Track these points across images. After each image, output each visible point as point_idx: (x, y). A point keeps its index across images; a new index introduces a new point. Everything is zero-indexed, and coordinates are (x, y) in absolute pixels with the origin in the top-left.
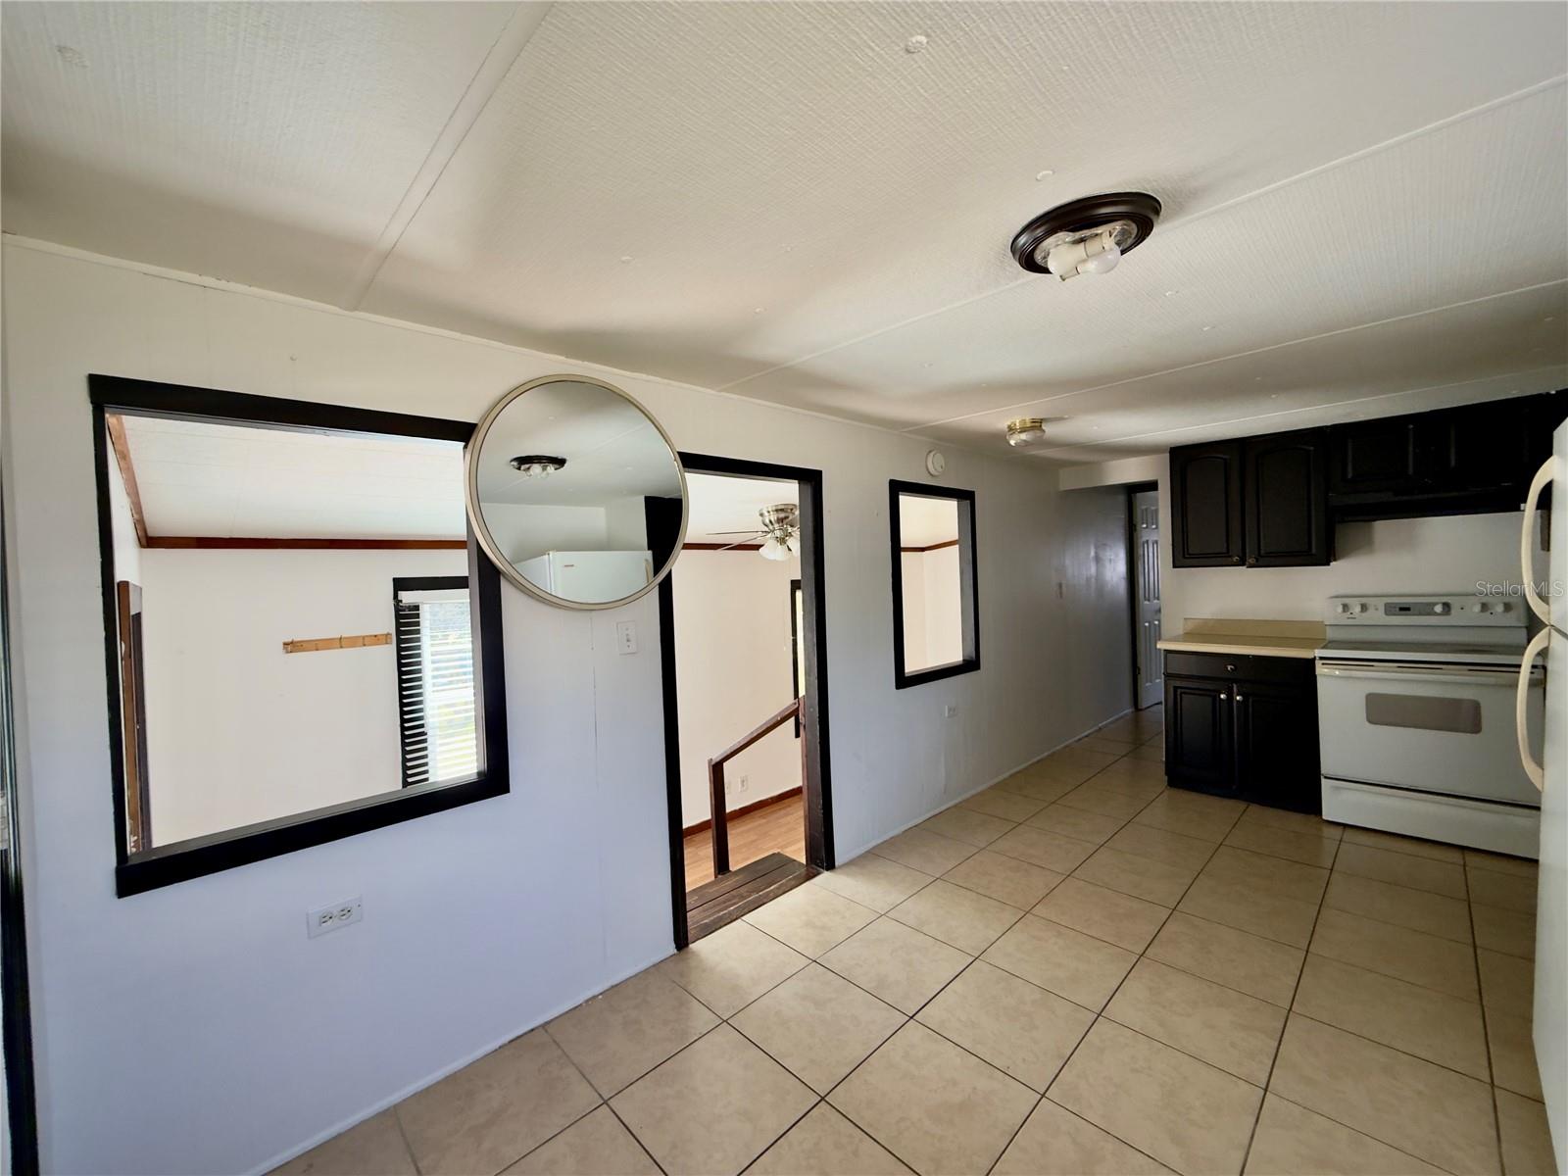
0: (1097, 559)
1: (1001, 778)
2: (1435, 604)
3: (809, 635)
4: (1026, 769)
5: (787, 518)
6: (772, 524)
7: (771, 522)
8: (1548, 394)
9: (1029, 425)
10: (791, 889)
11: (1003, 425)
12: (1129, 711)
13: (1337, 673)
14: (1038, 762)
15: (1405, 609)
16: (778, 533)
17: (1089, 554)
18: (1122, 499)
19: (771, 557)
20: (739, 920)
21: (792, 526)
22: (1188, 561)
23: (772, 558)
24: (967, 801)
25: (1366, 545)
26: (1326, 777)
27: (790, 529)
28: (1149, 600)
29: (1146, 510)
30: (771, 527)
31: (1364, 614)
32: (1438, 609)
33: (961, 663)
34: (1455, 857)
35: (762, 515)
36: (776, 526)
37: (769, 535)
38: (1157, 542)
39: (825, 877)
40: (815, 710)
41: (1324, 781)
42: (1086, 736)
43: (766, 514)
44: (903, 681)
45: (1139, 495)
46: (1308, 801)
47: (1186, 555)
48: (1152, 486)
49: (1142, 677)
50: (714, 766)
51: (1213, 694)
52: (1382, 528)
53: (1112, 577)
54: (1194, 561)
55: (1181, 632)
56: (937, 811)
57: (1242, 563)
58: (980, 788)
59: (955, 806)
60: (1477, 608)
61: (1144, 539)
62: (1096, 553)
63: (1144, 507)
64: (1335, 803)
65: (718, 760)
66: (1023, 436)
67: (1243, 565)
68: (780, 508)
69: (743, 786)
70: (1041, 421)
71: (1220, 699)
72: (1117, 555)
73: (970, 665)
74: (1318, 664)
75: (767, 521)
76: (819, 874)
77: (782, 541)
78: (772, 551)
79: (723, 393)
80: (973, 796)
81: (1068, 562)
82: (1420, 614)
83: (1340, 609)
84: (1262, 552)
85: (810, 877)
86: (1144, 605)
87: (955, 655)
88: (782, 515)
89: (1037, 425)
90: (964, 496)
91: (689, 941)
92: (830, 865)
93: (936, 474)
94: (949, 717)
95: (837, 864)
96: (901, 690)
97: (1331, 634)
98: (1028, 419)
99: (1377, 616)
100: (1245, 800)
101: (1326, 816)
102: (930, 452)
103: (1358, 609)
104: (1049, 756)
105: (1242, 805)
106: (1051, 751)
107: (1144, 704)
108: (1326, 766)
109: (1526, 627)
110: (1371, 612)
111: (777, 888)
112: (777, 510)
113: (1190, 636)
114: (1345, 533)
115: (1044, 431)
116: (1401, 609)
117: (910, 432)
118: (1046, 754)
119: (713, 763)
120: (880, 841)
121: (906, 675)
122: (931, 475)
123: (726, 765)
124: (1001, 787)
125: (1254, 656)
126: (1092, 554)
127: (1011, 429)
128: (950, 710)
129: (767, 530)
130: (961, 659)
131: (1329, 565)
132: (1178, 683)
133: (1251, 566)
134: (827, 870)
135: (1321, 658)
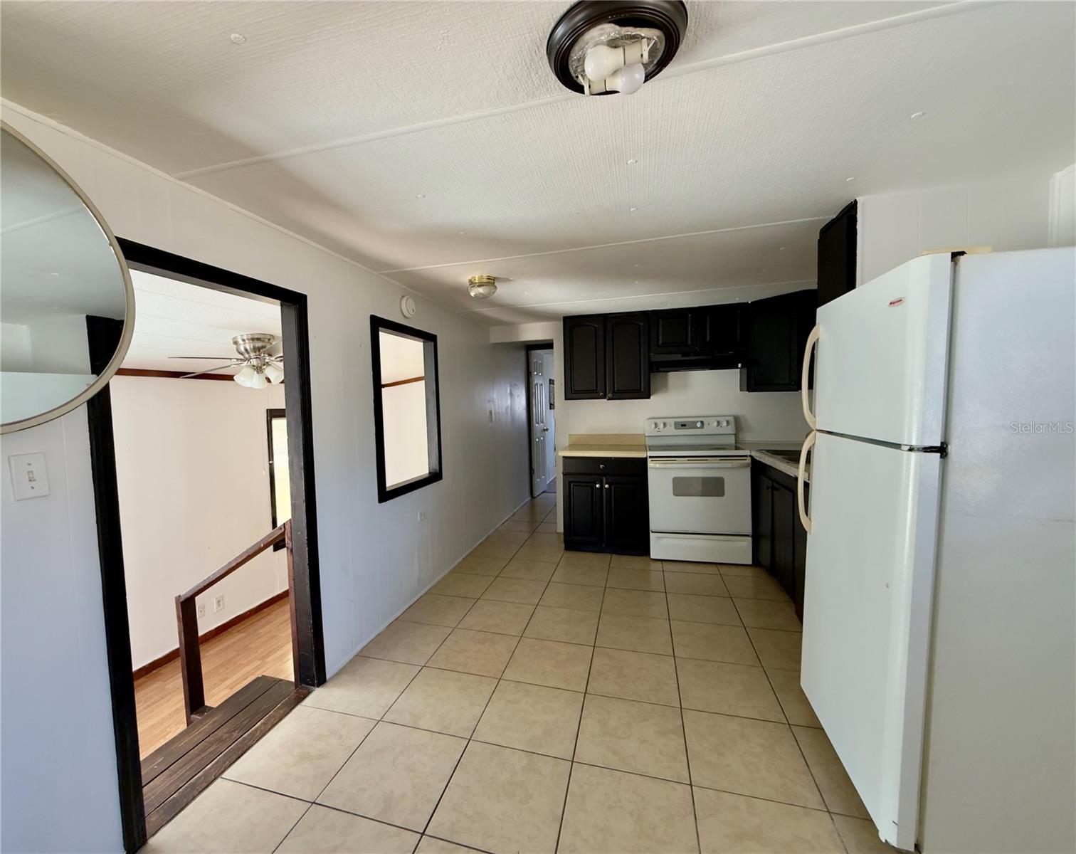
0: (511, 394)
1: (456, 563)
2: (698, 422)
3: (295, 460)
4: (472, 552)
5: (263, 347)
6: (248, 353)
7: (246, 350)
8: (748, 303)
9: (485, 280)
10: (280, 720)
11: (465, 279)
12: (529, 499)
13: (658, 465)
14: (480, 544)
15: (684, 425)
16: (254, 362)
17: (507, 391)
18: (522, 354)
19: (248, 384)
20: (219, 780)
21: (270, 355)
22: (574, 396)
23: (248, 386)
24: (434, 587)
25: (664, 387)
26: (653, 532)
27: (268, 359)
28: (538, 423)
29: (536, 362)
30: (247, 356)
31: (665, 429)
32: (699, 425)
33: (427, 476)
34: (713, 569)
35: (236, 343)
36: (252, 355)
37: (245, 363)
38: (541, 385)
39: (318, 694)
40: (302, 533)
41: (651, 534)
42: (507, 521)
43: (241, 342)
44: (385, 495)
45: (533, 352)
46: (643, 549)
47: (573, 392)
48: (548, 345)
49: (535, 476)
50: (182, 603)
51: (591, 485)
52: (673, 377)
53: (519, 408)
54: (579, 395)
55: (568, 445)
56: (411, 603)
57: (604, 397)
58: (443, 574)
59: (426, 593)
60: (715, 424)
61: (536, 382)
62: (510, 390)
63: (535, 360)
64: (659, 547)
65: (188, 596)
66: (481, 290)
67: (605, 398)
68: (256, 337)
69: (219, 605)
70: (494, 279)
71: (596, 488)
72: (521, 393)
73: (435, 477)
74: (649, 460)
75: (242, 349)
76: (309, 693)
77: (259, 369)
78: (247, 378)
79: (183, 183)
80: (439, 582)
81: (495, 396)
82: (691, 428)
83: (653, 426)
84: (616, 389)
85: (299, 699)
86: (537, 427)
87: (423, 470)
88: (259, 344)
89: (491, 282)
90: (429, 338)
91: (148, 832)
92: (321, 680)
93: (410, 316)
94: (421, 520)
95: (328, 677)
96: (383, 504)
97: (649, 442)
98: (485, 275)
99: (671, 430)
100: (610, 553)
101: (652, 557)
102: (403, 297)
103: (662, 426)
104: (486, 539)
105: (608, 556)
106: (486, 536)
107: (536, 494)
108: (652, 526)
109: (735, 434)
110: (668, 427)
111: (264, 724)
112: (253, 339)
113: (573, 447)
114: (656, 379)
115: (496, 288)
116: (682, 425)
117: (388, 275)
118: (484, 538)
119: (182, 600)
120: (365, 643)
121: (388, 490)
122: (406, 317)
123: (196, 598)
124: (458, 570)
125: (615, 458)
126: (509, 391)
127: (471, 282)
128: (421, 515)
129: (242, 357)
130: (428, 472)
131: (649, 398)
132: (571, 479)
133: (610, 399)
134: (318, 686)
135: (650, 457)
